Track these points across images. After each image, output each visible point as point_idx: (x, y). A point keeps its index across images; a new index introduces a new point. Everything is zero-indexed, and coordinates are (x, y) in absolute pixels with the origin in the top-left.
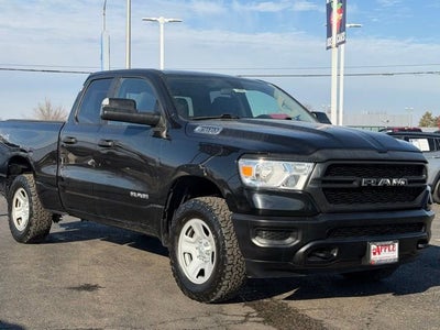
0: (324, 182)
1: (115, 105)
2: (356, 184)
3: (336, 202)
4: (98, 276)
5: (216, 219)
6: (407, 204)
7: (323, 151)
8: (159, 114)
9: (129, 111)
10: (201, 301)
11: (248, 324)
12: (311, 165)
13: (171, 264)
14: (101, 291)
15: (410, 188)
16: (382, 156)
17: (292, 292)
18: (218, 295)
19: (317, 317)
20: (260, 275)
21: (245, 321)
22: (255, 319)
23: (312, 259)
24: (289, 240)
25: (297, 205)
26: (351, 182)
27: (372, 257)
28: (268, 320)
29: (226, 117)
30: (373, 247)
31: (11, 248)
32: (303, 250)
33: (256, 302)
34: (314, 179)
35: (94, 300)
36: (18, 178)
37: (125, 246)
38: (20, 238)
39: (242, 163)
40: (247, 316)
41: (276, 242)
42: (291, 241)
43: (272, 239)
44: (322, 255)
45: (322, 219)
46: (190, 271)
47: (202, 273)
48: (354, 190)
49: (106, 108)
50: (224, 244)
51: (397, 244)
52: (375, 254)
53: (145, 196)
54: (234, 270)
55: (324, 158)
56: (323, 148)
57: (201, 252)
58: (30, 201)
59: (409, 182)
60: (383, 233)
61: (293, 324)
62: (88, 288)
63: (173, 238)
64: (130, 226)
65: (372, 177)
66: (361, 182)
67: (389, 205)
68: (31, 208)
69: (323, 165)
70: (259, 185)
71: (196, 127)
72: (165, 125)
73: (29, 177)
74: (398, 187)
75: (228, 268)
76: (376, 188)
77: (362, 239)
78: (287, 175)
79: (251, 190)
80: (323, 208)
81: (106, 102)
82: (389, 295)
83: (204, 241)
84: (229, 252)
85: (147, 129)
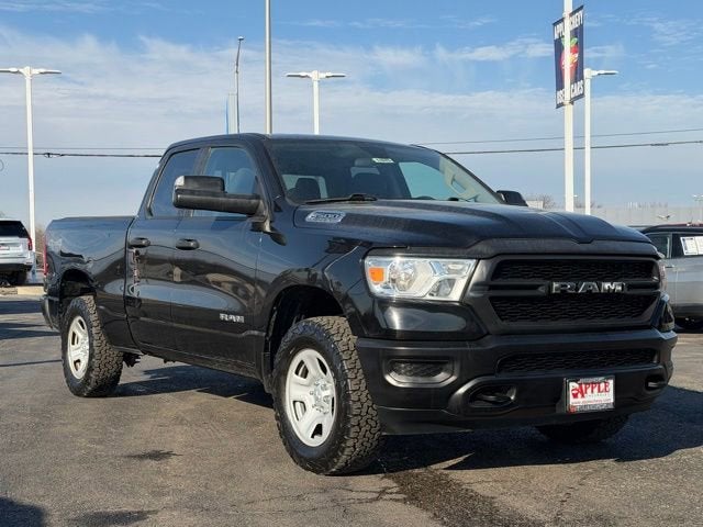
0: (492, 288)
1: (193, 186)
2: (542, 290)
3: (513, 318)
4: (177, 439)
5: (335, 349)
6: (628, 321)
7: (490, 242)
8: (258, 197)
9: (214, 194)
10: (318, 472)
11: (380, 503)
12: (473, 262)
13: (277, 418)
14: (173, 461)
15: (632, 296)
16: (583, 248)
17: (461, 459)
18: (341, 463)
19: (488, 493)
20: (399, 430)
21: (377, 499)
22: (393, 496)
23: (477, 405)
24: (441, 376)
25: (455, 323)
26: (535, 287)
27: (572, 401)
28: (412, 498)
29: (358, 199)
30: (573, 385)
31: (64, 404)
32: (462, 390)
33: (402, 474)
34: (476, 284)
35: (159, 472)
36: (75, 302)
37: (232, 399)
38: (78, 389)
39: (369, 262)
40: (383, 492)
41: (420, 380)
42: (444, 378)
43: (415, 375)
44: (491, 398)
45: (491, 344)
46: (303, 428)
47: (318, 430)
48: (540, 299)
49: (179, 191)
50: (347, 385)
51: (611, 382)
52: (575, 396)
53: (239, 319)
54: (363, 423)
55: (491, 252)
56: (491, 237)
57: (317, 399)
58: (90, 335)
59: (630, 287)
60: (589, 365)
61: (449, 502)
62: (157, 456)
63: (278, 379)
64: (223, 365)
65: (568, 280)
66: (550, 287)
67: (599, 322)
68: (91, 345)
69: (490, 262)
70: (396, 294)
71: (308, 213)
72: (266, 213)
73: (88, 299)
74: (610, 294)
75: (354, 421)
76: (576, 297)
77: (555, 373)
78: (436, 279)
79: (384, 303)
80: (491, 328)
81: (180, 181)
82: (609, 462)
83: (321, 382)
84: (354, 397)
85: (242, 220)
